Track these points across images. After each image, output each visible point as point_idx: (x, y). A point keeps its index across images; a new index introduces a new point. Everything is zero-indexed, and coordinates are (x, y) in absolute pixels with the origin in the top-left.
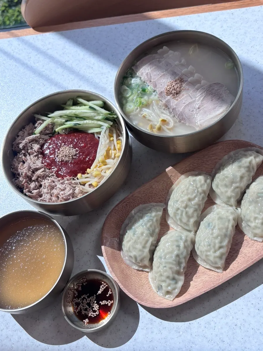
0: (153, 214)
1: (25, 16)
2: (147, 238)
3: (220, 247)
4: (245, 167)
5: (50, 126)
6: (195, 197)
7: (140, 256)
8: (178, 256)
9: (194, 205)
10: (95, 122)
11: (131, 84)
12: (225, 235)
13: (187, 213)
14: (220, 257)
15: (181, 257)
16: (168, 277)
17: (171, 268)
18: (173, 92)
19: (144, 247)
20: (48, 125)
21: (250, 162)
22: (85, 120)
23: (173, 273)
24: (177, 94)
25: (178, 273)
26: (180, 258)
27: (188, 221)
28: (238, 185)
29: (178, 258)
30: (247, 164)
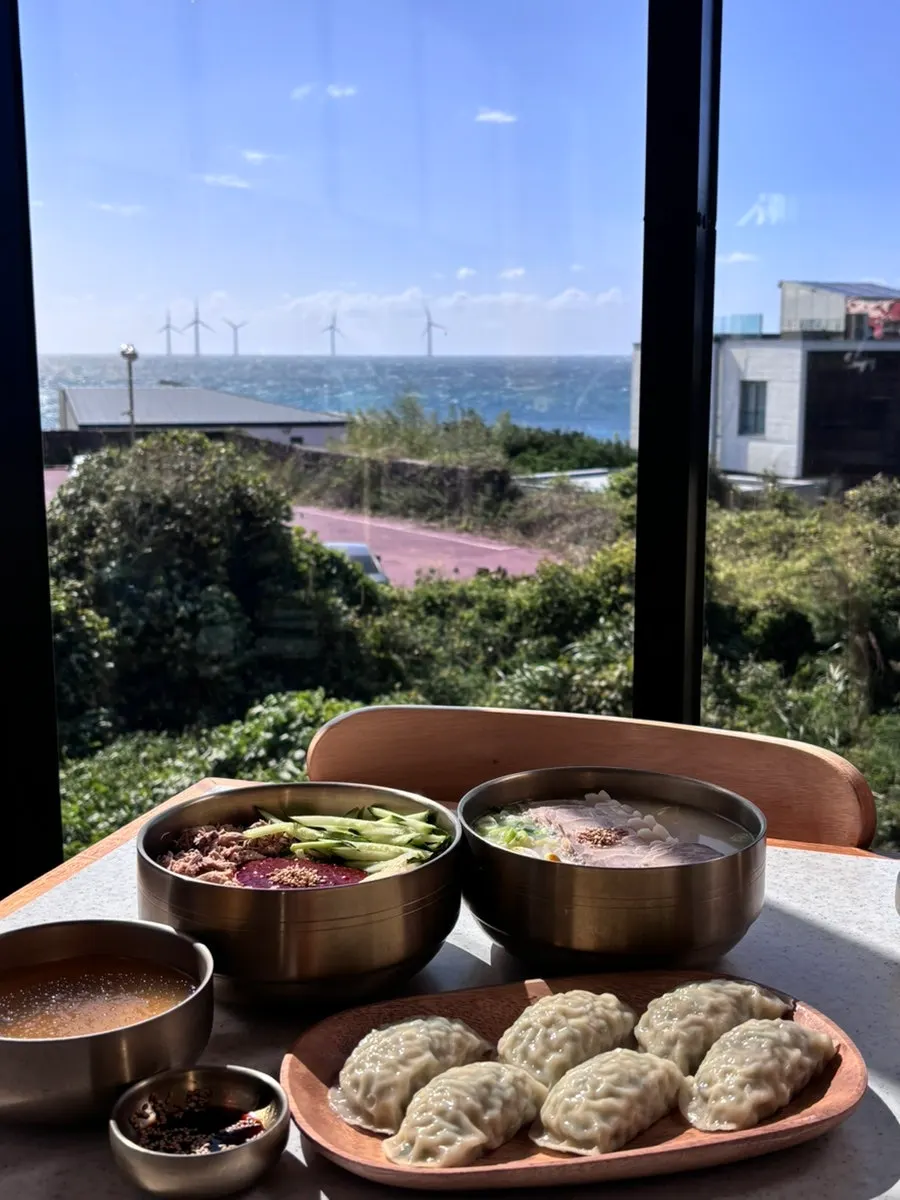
0: (457, 1026)
1: (314, 751)
2: (419, 1049)
3: (610, 1094)
4: (729, 995)
5: (282, 840)
6: (580, 1015)
7: (382, 1077)
8: (488, 1086)
9: (574, 1027)
10: (392, 848)
11: (504, 819)
12: (633, 1081)
13: (546, 1036)
14: (606, 1114)
15: (495, 1091)
16: (442, 1113)
17: (457, 1097)
18: (596, 837)
19: (403, 1062)
20: (279, 834)
21: (747, 995)
22: (370, 842)
23: (458, 1107)
24: (603, 843)
25: (475, 1117)
26: (490, 1093)
27: (545, 1055)
28: (701, 1016)
29: (485, 1090)
30: (738, 992)
